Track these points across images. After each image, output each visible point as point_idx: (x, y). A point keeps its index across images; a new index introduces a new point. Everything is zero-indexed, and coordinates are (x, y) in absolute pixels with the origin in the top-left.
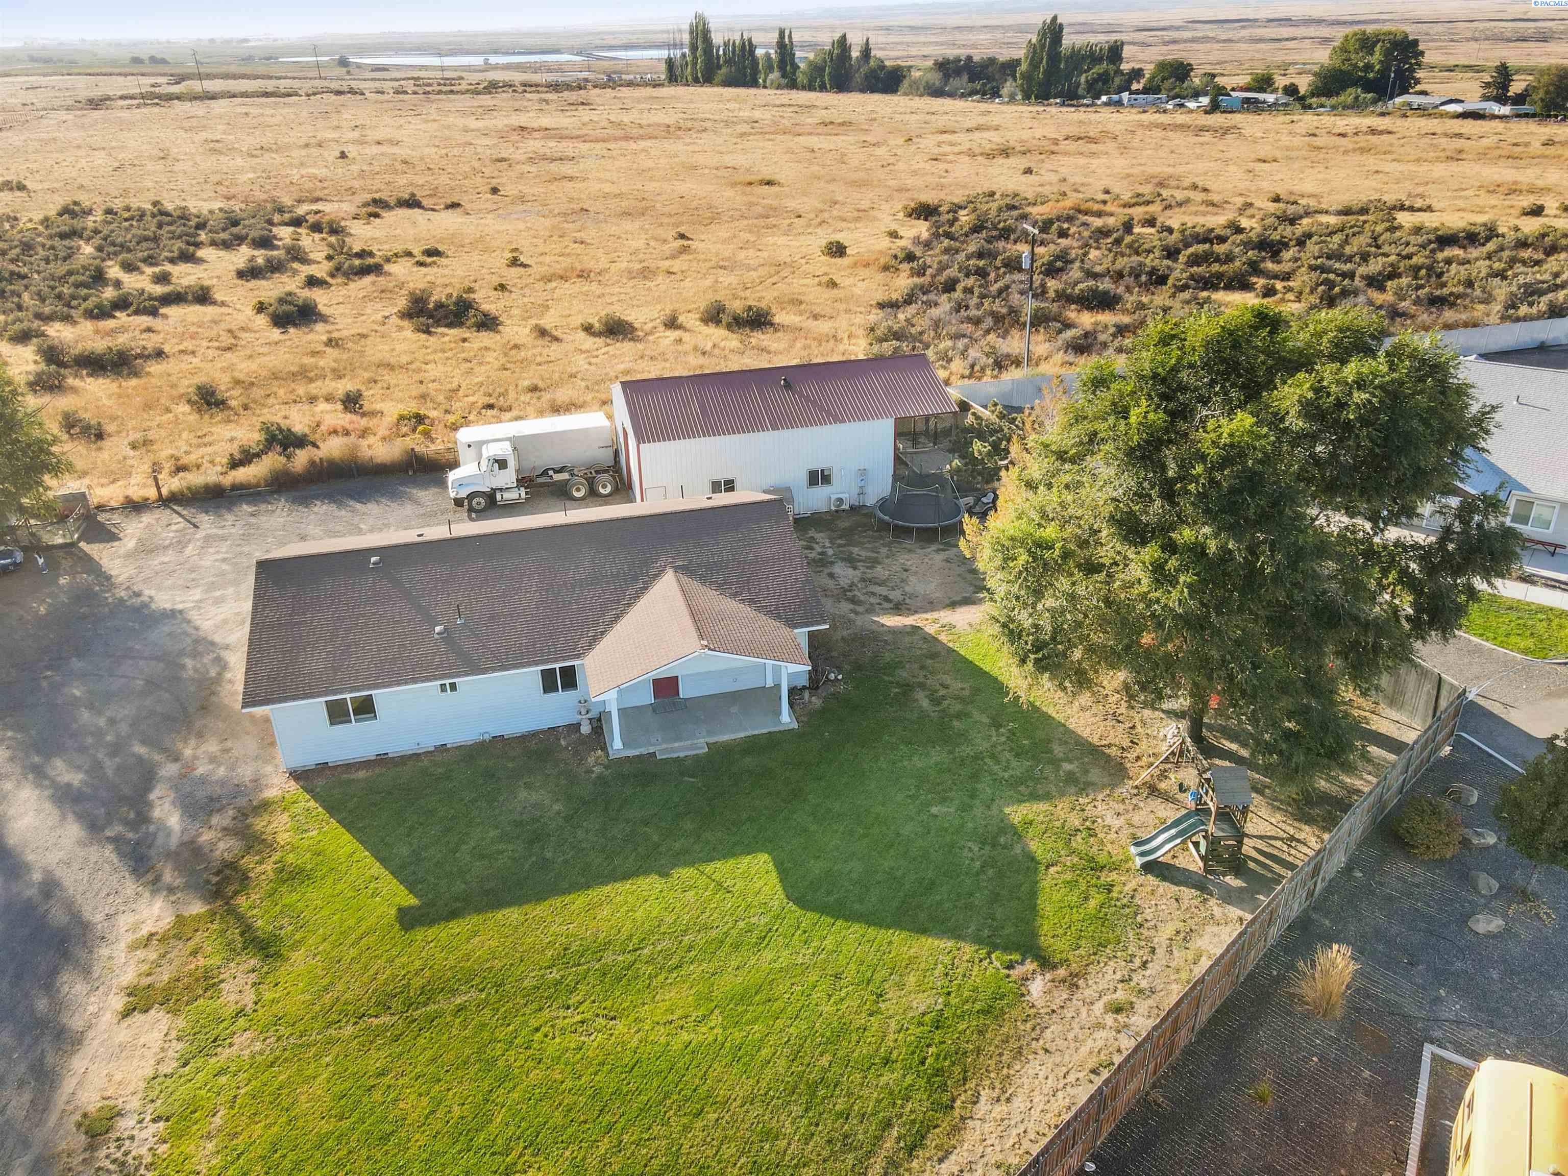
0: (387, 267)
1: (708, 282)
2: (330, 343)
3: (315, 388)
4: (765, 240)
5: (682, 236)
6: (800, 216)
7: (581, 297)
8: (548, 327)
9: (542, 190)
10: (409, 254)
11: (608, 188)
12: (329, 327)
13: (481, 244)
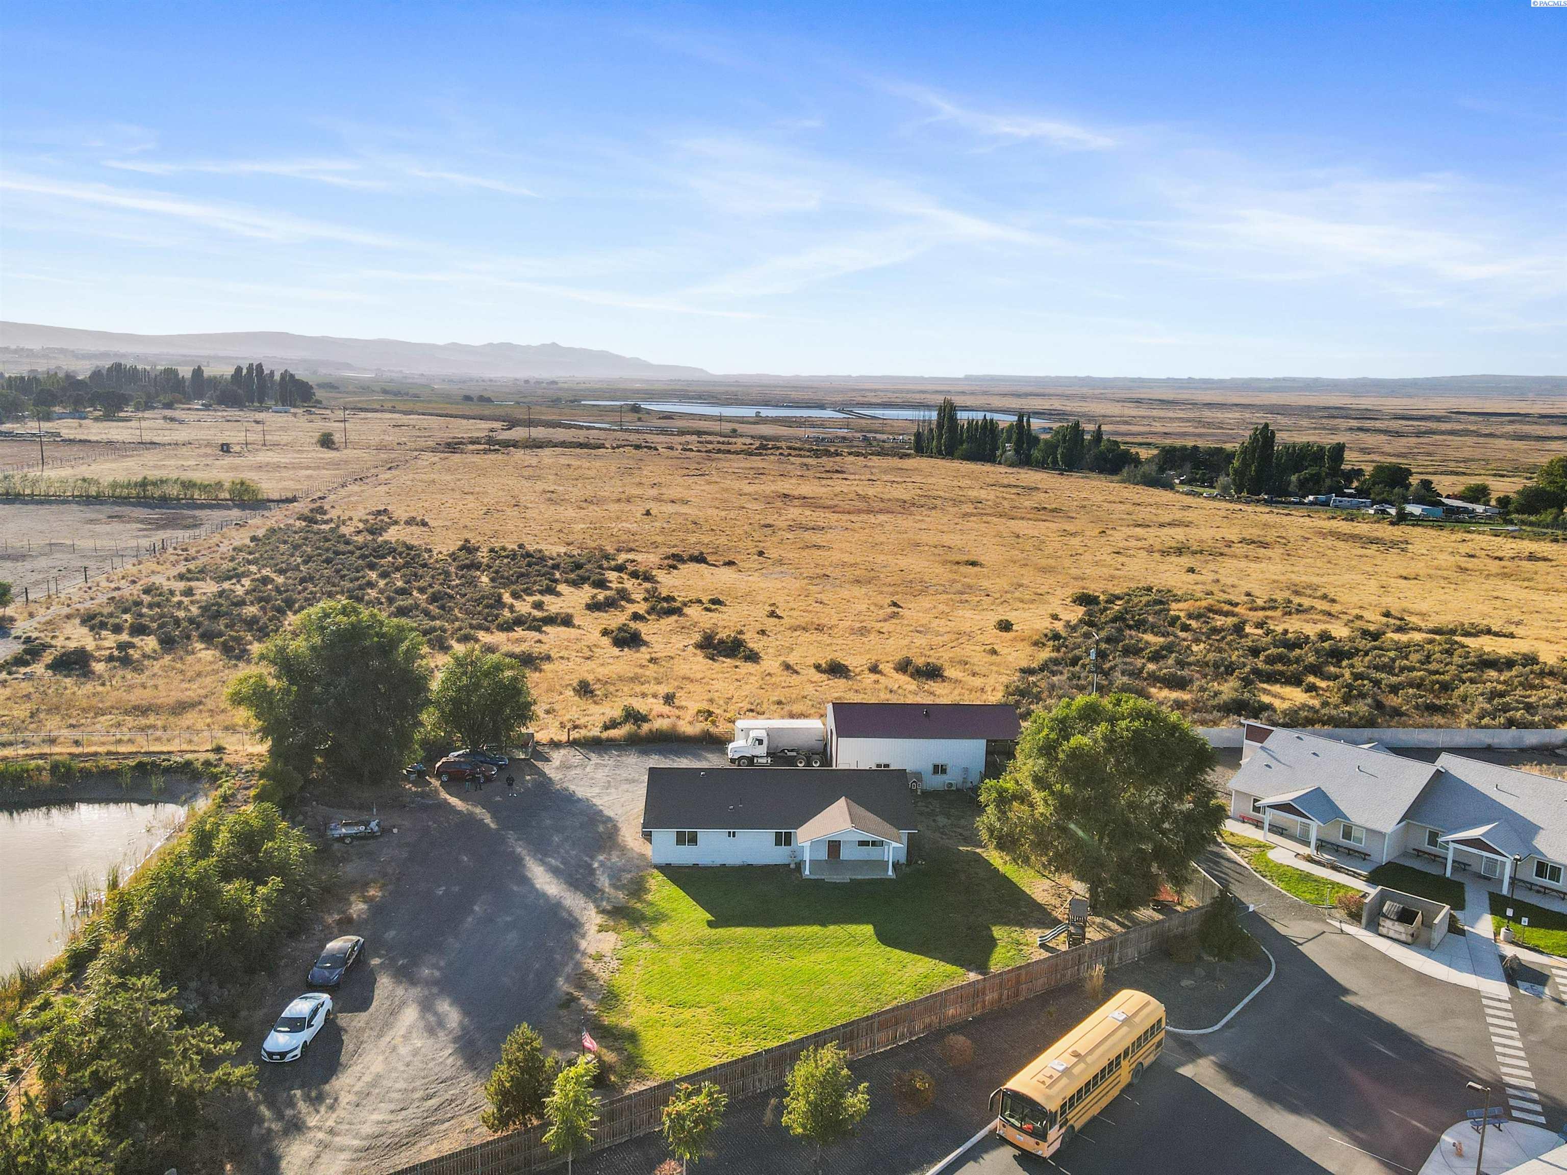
0: (686, 610)
1: (906, 642)
2: (651, 660)
3: (645, 688)
4: (955, 614)
5: (895, 604)
6: (988, 595)
7: (815, 644)
8: (791, 663)
9: (797, 555)
10: (699, 601)
11: (846, 558)
12: (650, 650)
13: (748, 597)
